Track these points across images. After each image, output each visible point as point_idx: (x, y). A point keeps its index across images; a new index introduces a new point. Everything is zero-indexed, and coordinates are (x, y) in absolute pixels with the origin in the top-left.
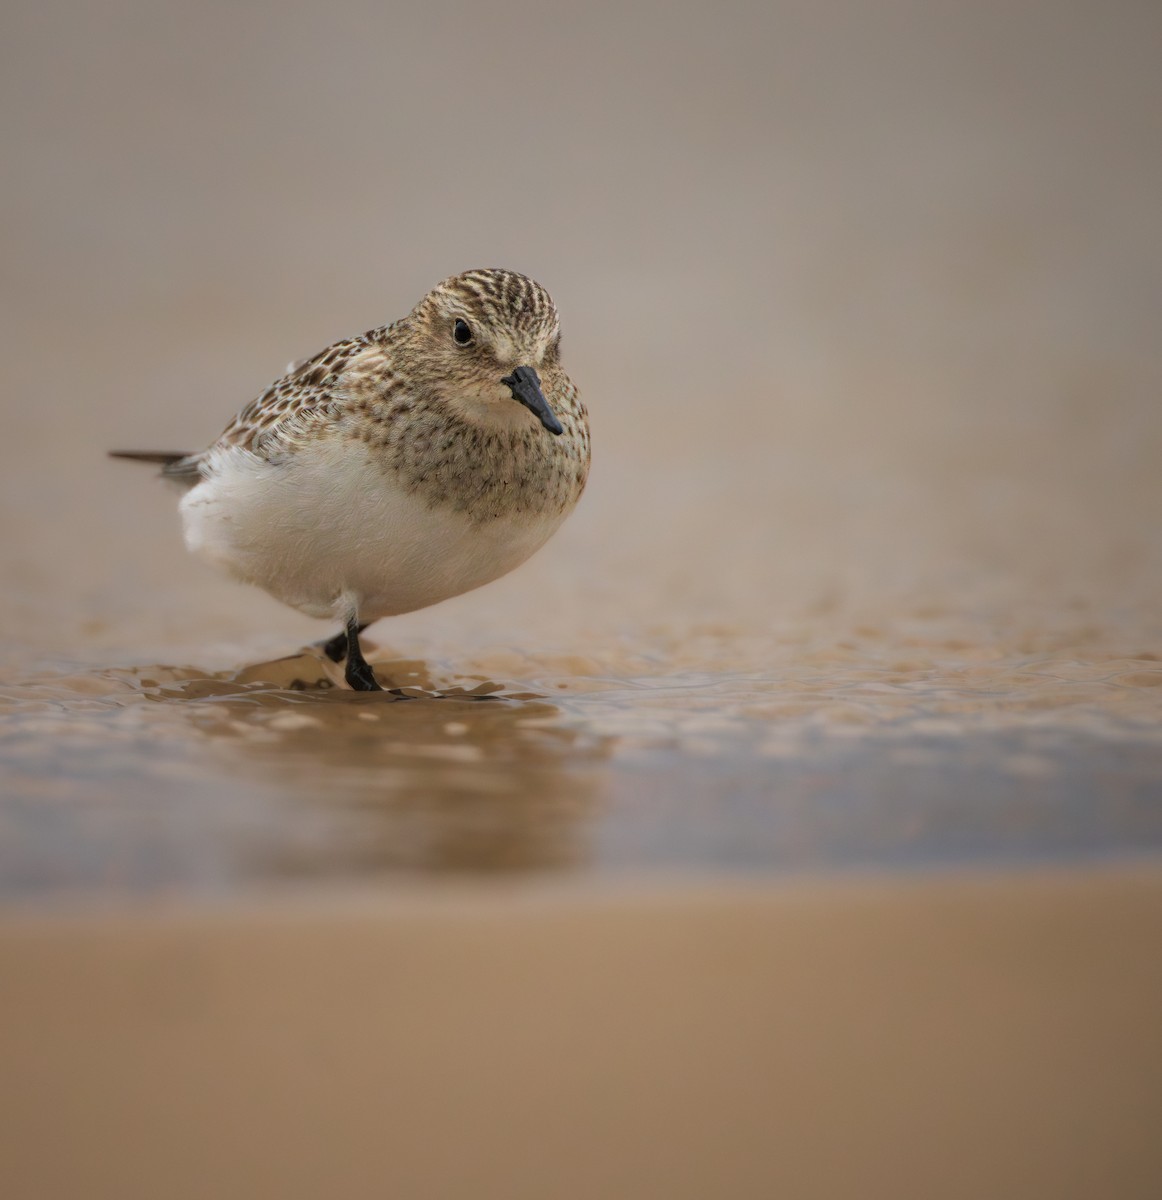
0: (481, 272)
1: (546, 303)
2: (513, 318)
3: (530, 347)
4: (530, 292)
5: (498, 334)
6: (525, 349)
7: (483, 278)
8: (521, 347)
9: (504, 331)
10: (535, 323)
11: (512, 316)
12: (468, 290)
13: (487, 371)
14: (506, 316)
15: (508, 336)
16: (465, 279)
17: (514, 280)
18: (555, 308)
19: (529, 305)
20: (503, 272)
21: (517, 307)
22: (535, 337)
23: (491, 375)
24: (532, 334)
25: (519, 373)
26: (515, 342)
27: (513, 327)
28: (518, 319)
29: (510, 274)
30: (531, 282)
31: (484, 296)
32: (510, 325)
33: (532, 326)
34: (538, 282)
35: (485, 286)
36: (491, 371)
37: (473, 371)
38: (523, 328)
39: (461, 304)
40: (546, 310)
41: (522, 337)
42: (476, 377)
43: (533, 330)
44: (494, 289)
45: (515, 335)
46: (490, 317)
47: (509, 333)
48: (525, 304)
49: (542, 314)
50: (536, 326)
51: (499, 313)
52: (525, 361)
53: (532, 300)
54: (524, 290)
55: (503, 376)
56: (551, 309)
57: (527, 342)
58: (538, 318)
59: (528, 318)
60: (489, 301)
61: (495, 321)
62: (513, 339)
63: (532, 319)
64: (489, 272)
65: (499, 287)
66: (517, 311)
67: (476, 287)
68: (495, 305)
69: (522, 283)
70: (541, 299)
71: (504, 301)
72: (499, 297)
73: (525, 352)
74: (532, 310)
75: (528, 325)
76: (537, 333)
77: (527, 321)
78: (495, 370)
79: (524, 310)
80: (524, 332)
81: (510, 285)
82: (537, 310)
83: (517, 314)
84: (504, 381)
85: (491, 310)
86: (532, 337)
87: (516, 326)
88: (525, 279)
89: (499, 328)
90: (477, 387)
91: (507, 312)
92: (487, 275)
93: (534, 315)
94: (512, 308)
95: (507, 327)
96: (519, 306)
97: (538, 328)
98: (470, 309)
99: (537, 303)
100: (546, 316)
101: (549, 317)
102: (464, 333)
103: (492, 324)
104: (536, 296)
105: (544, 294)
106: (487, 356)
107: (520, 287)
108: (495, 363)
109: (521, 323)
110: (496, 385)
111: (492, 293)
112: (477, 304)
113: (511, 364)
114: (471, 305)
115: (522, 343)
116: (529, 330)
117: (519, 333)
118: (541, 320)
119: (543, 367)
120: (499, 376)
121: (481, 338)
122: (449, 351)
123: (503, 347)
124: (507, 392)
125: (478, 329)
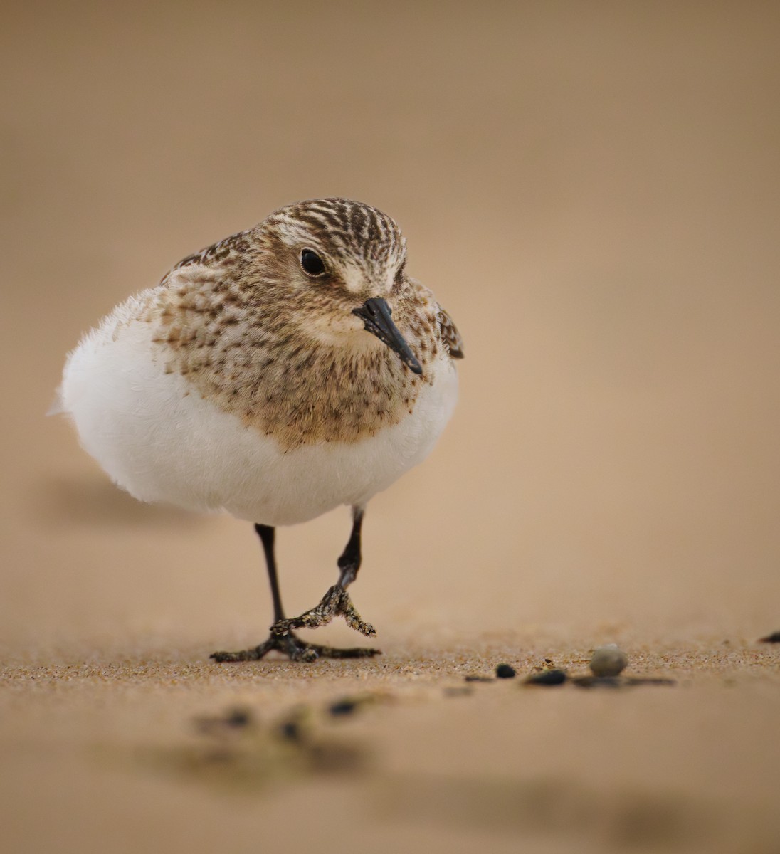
0: (322, 204)
1: (390, 228)
2: (362, 247)
3: (380, 277)
4: (373, 221)
5: (348, 265)
6: (376, 280)
7: (325, 209)
8: (371, 278)
9: (354, 262)
10: (383, 250)
11: (360, 246)
13: (338, 302)
14: (354, 246)
15: (357, 266)
16: (306, 210)
17: (356, 209)
18: (399, 231)
19: (374, 232)
20: (343, 202)
21: (363, 236)
22: (384, 265)
23: (341, 306)
24: (381, 262)
25: (371, 304)
26: (366, 272)
27: (362, 257)
28: (366, 248)
29: (351, 203)
30: (372, 210)
31: (330, 228)
32: (359, 254)
33: (380, 254)
34: (378, 208)
35: (330, 218)
36: (342, 302)
37: (324, 301)
38: (372, 258)
39: (308, 235)
40: (392, 236)
41: (371, 266)
42: (328, 306)
43: (382, 259)
44: (338, 220)
45: (365, 266)
46: (339, 249)
47: (359, 264)
48: (371, 232)
49: (388, 240)
50: (384, 254)
51: (347, 244)
52: (376, 292)
53: (377, 227)
54: (368, 218)
55: (354, 307)
56: (395, 233)
57: (377, 272)
58: (386, 245)
59: (375, 246)
60: (336, 233)
61: (344, 252)
62: (362, 269)
63: (380, 247)
64: (329, 203)
65: (343, 218)
66: (364, 239)
67: (321, 218)
68: (342, 237)
69: (365, 212)
70: (385, 225)
71: (350, 232)
72: (345, 228)
73: (376, 283)
74: (378, 237)
75: (377, 254)
76: (386, 260)
77: (374, 250)
78: (345, 300)
79: (371, 238)
80: (374, 262)
81: (353, 215)
82: (383, 237)
83: (364, 243)
84: (355, 312)
85: (339, 241)
86: (381, 266)
87: (365, 256)
88: (366, 207)
89: (348, 259)
90: (327, 317)
91: (355, 242)
92: (329, 207)
93: (381, 242)
94: (359, 238)
95: (357, 257)
96: (365, 234)
97: (386, 255)
98: (318, 240)
99: (382, 230)
100: (393, 242)
101: (395, 244)
102: (313, 264)
103: (341, 256)
104: (379, 223)
105: (386, 218)
106: (336, 286)
107: (362, 216)
108: (343, 293)
109: (370, 252)
110: (348, 315)
111: (337, 224)
112: (324, 235)
113: (362, 295)
114: (318, 235)
115: (373, 273)
116: (377, 259)
117: (369, 262)
118: (388, 247)
119: (392, 294)
120: (350, 307)
121: (331, 270)
122: (298, 281)
123: (353, 278)
124: (358, 323)
125: (331, 261)
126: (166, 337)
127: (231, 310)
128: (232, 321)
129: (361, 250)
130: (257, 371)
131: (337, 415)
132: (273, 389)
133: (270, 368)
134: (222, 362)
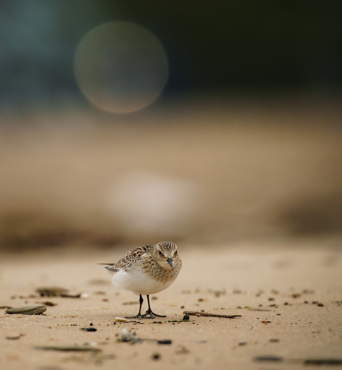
12: (161, 246)
15: (166, 253)
31: (163, 247)
37: (162, 259)
39: (159, 248)
45: (168, 253)
52: (170, 257)
57: (170, 254)
67: (162, 245)
71: (166, 247)
82: (171, 248)
85: (164, 249)
90: (163, 262)
91: (166, 249)
94: (167, 248)
96: (168, 248)
99: (171, 247)
102: (160, 253)
103: (164, 251)
104: (171, 246)
106: (163, 256)
107: (169, 245)
108: (165, 258)
113: (168, 258)
114: (161, 248)
116: (170, 251)
119: (173, 257)
120: (165, 260)
121: (163, 254)
122: (158, 256)
123: (166, 255)
124: (167, 262)
125: (162, 252)
126: (144, 267)
127: (152, 262)
128: (153, 264)
129: (167, 250)
130: (159, 273)
131: (172, 276)
132: (162, 275)
133: (161, 272)
134: (152, 272)
